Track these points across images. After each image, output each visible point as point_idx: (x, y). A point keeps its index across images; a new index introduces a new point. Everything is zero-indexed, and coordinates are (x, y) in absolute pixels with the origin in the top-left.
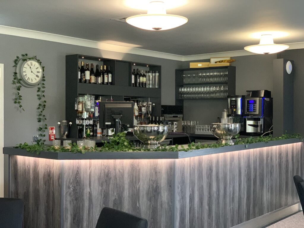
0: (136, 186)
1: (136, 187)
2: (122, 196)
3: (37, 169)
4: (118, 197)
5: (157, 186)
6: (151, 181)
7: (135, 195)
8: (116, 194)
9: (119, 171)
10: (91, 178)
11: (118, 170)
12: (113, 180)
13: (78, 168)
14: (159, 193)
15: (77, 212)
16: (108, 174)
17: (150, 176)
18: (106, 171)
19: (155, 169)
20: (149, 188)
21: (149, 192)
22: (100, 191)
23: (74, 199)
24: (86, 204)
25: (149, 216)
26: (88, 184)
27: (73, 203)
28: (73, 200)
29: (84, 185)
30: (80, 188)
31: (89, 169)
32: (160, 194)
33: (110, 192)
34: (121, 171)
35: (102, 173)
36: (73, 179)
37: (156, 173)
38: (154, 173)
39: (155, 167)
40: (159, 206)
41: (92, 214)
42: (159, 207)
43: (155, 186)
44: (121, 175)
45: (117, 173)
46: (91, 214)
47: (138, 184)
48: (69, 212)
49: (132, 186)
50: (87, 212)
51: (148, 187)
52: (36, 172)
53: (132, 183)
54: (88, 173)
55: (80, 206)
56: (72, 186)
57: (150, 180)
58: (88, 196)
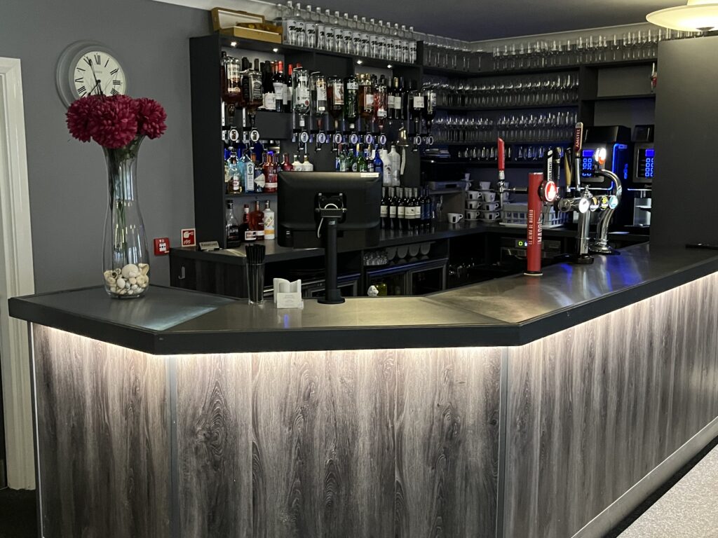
0: (392, 423)
1: (393, 427)
2: (352, 455)
3: (102, 367)
4: (340, 457)
5: (454, 422)
6: (435, 410)
7: (388, 449)
8: (332, 447)
9: (343, 382)
10: (258, 403)
11: (339, 379)
12: (325, 409)
13: (219, 375)
14: (460, 442)
15: (219, 502)
16: (310, 391)
17: (435, 394)
18: (304, 383)
19: (449, 374)
20: (431, 429)
21: (432, 441)
22: (284, 441)
23: (209, 463)
24: (247, 477)
25: (432, 507)
26: (251, 422)
27: (208, 478)
28: (205, 467)
29: (236, 425)
30: (227, 435)
31: (253, 379)
32: (461, 444)
33: (317, 443)
34: (349, 381)
35: (290, 389)
36: (203, 408)
37: (451, 384)
38: (446, 385)
39: (448, 367)
40: (459, 479)
41: (262, 505)
42: (459, 482)
43: (447, 423)
44: (349, 392)
45: (335, 387)
46: (261, 507)
47: (398, 418)
48: (196, 502)
49: (380, 425)
50: (249, 500)
51: (429, 425)
52: (100, 375)
53: (381, 415)
54: (250, 390)
55: (227, 485)
56: (203, 429)
57: (433, 406)
58: (251, 454)
